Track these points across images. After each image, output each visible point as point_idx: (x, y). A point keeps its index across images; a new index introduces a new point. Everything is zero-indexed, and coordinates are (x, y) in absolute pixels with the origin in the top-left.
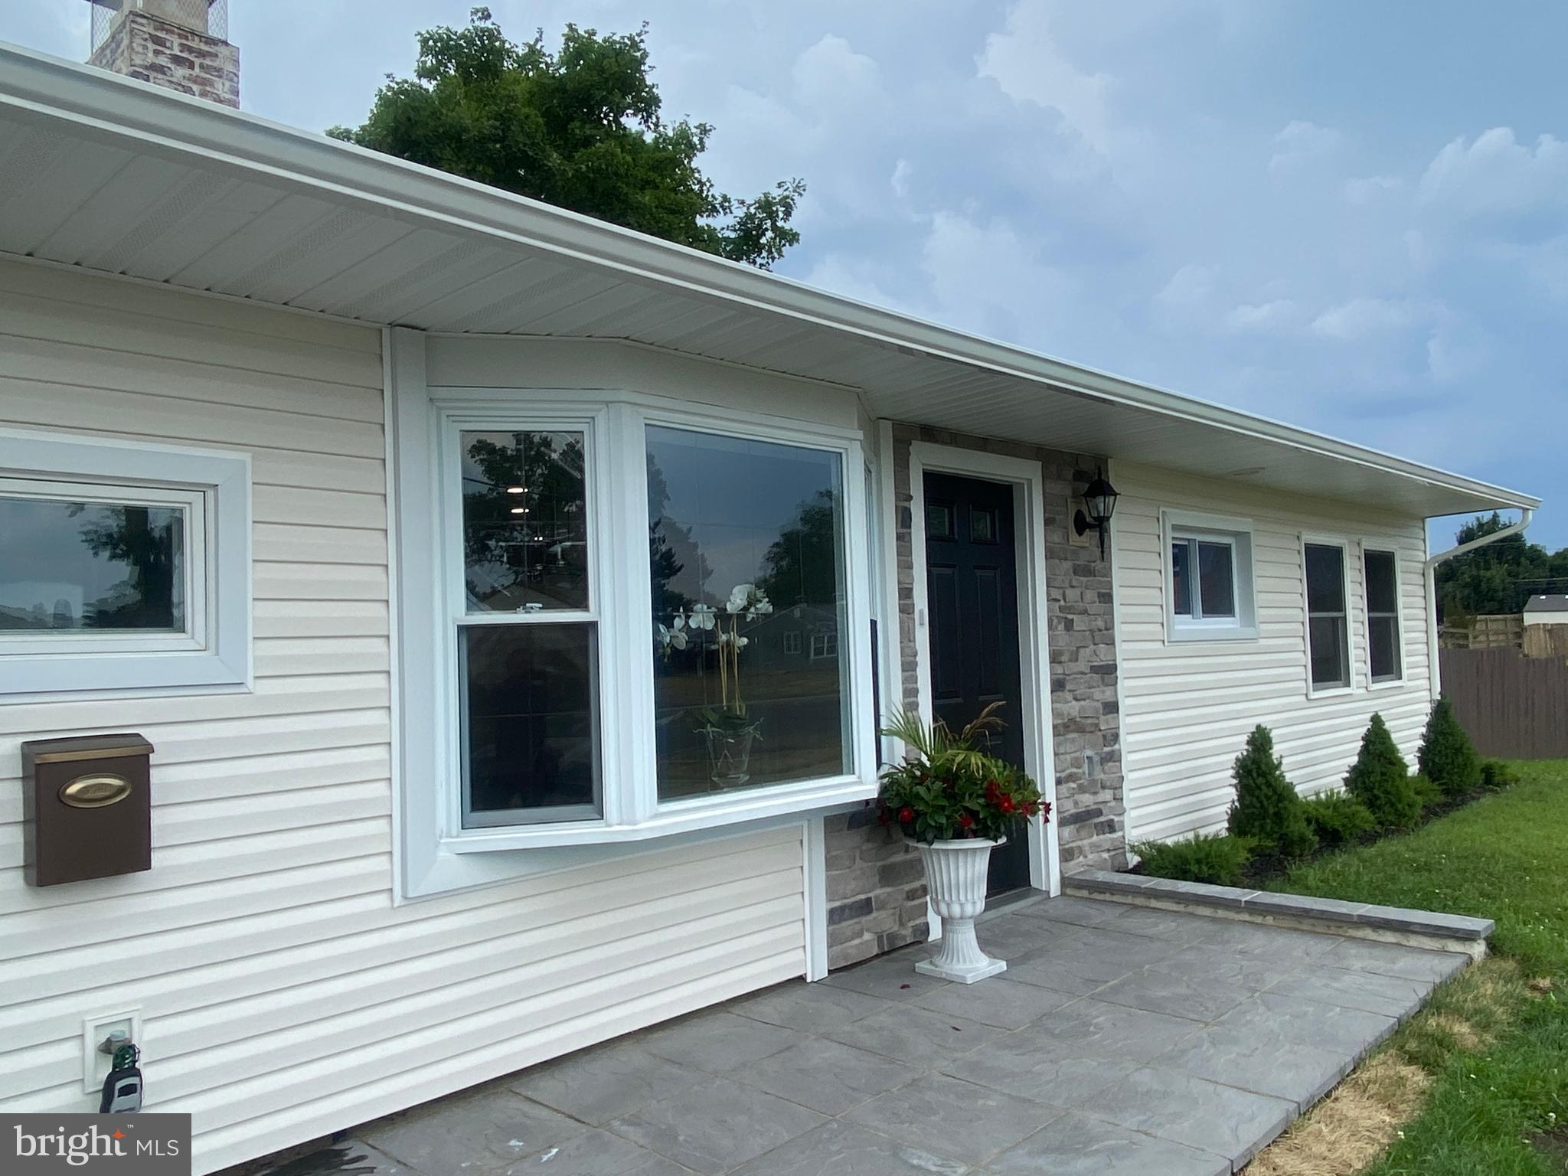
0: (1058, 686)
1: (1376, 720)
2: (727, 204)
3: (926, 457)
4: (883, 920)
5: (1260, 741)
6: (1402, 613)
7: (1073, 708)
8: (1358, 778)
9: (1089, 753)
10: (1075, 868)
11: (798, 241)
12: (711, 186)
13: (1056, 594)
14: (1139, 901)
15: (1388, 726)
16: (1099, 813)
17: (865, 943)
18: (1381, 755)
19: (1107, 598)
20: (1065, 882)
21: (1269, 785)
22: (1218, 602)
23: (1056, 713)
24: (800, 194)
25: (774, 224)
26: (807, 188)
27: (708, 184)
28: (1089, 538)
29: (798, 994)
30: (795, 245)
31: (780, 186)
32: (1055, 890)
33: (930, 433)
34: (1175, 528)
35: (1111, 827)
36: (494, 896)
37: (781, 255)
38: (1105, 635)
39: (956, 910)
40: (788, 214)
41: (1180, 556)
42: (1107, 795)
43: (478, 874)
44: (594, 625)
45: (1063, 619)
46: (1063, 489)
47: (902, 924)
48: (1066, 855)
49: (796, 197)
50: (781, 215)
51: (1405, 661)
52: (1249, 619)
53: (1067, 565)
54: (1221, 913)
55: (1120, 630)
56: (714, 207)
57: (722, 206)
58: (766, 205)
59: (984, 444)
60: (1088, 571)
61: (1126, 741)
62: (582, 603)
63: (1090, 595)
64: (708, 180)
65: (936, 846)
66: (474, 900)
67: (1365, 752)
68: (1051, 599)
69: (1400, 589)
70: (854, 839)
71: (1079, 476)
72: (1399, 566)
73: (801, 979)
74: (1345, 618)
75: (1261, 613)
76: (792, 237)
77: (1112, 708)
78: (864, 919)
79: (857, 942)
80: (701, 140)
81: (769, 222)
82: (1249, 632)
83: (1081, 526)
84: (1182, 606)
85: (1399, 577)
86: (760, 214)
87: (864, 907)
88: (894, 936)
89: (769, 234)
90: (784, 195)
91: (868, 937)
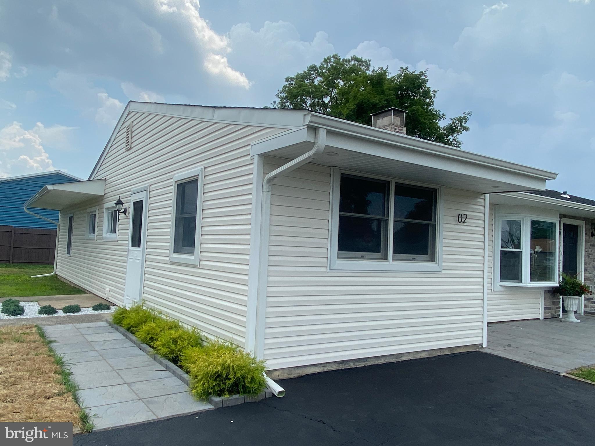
0: (586, 270)
2: (444, 116)
3: (565, 221)
4: (553, 311)
7: (589, 275)
10: (587, 310)
11: (469, 130)
12: (440, 112)
13: (587, 250)
16: (593, 299)
20: (585, 312)
23: (585, 276)
24: (470, 116)
25: (461, 124)
26: (472, 114)
27: (439, 112)
29: (538, 321)
30: (468, 131)
31: (463, 113)
32: (582, 314)
33: (565, 216)
36: (502, 293)
37: (461, 133)
40: (466, 122)
43: (502, 289)
44: (522, 252)
46: (589, 227)
47: (555, 313)
48: (585, 307)
49: (468, 116)
50: (463, 122)
53: (589, 244)
56: (440, 118)
57: (442, 117)
58: (460, 120)
62: (519, 248)
64: (439, 110)
66: (500, 293)
68: (585, 251)
70: (549, 295)
73: (538, 319)
76: (467, 129)
78: (549, 310)
79: (548, 314)
80: (434, 95)
81: (459, 124)
86: (457, 122)
87: (550, 308)
88: (554, 315)
89: (459, 128)
90: (466, 117)
91: (550, 314)
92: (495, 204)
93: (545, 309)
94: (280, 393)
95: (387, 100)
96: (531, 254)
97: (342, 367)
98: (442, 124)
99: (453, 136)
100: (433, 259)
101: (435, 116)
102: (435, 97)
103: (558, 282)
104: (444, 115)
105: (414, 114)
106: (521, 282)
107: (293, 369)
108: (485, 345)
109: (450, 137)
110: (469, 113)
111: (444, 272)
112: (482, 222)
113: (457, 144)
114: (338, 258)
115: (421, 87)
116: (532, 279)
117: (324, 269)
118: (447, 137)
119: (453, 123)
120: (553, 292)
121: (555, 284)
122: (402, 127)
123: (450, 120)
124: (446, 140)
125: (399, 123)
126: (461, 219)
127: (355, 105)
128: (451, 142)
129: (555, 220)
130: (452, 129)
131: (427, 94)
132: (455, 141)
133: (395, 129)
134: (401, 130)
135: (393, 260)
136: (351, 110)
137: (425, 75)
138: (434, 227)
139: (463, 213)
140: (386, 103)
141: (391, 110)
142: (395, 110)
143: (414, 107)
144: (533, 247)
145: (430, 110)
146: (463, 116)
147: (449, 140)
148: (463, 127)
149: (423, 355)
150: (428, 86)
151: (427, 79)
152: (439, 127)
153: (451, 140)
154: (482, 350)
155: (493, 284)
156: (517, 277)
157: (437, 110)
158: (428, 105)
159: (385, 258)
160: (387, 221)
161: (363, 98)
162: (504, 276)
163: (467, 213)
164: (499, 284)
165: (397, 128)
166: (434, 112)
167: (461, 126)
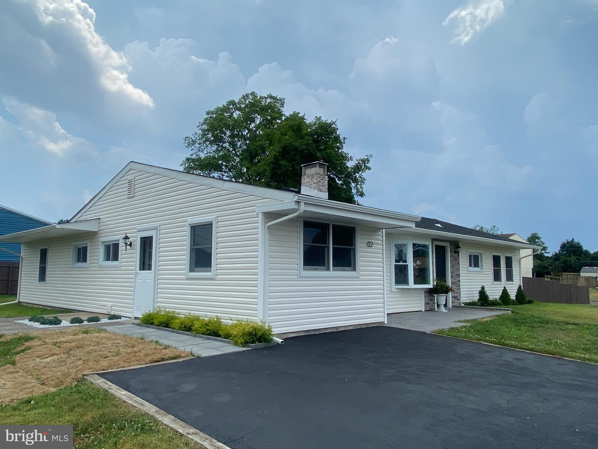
0: (452, 277)
1: (505, 287)
3: (436, 243)
4: (430, 306)
5: (483, 288)
6: (514, 269)
7: (454, 280)
8: (501, 298)
9: (456, 288)
10: (454, 304)
11: (371, 169)
13: (452, 263)
14: (464, 308)
15: (507, 288)
16: (457, 297)
17: (428, 308)
18: (505, 293)
19: (459, 264)
20: (452, 306)
21: (484, 295)
22: (476, 265)
23: (451, 281)
24: (371, 158)
25: (365, 164)
26: (373, 156)
28: (456, 255)
29: (420, 312)
31: (366, 156)
32: (451, 308)
33: (436, 240)
34: (469, 252)
35: (459, 300)
36: (396, 293)
37: (365, 172)
38: (458, 270)
39: (442, 303)
40: (368, 162)
41: (470, 256)
42: (458, 295)
43: (396, 290)
44: (408, 265)
45: (452, 267)
46: (452, 247)
47: (432, 307)
48: (453, 302)
49: (370, 158)
50: (366, 163)
51: (514, 278)
52: (482, 268)
53: (453, 258)
54: (476, 309)
55: (461, 269)
56: (348, 159)
57: (350, 159)
58: (364, 161)
59: (442, 241)
60: (456, 260)
61: (461, 287)
62: (406, 263)
63: (456, 263)
65: (440, 295)
66: (395, 293)
67: (502, 293)
68: (451, 264)
69: (513, 264)
70: (427, 294)
71: (455, 244)
72: (513, 259)
73: (421, 311)
74: (501, 269)
75: (484, 267)
76: (369, 169)
77: (459, 281)
80: (344, 141)
81: (363, 165)
82: (482, 270)
83: (455, 252)
84: (470, 266)
85: (513, 262)
86: (362, 163)
87: (428, 304)
88: (431, 308)
89: (363, 167)
90: (368, 158)
91: (428, 307)
92: (390, 233)
93: (425, 304)
94: (282, 342)
95: (306, 144)
96: (414, 266)
97: (307, 334)
98: (350, 164)
99: (359, 174)
100: (354, 270)
101: (344, 158)
102: (344, 143)
103: (432, 285)
104: (351, 157)
105: (328, 157)
106: (408, 285)
107: (282, 334)
108: (386, 323)
109: (357, 174)
110: (371, 156)
111: (361, 277)
112: (382, 246)
113: (362, 180)
114: (303, 270)
115: (332, 134)
116: (415, 283)
117: (296, 277)
118: (354, 174)
119: (359, 163)
120: (431, 292)
121: (430, 286)
122: (325, 176)
123: (356, 161)
124: (354, 177)
125: (322, 173)
126: (370, 245)
127: (280, 147)
128: (357, 178)
129: (429, 243)
130: (358, 168)
131: (337, 139)
132: (361, 178)
133: (320, 177)
134: (324, 178)
135: (333, 270)
136: (277, 152)
137: (336, 124)
138: (354, 250)
139: (370, 241)
140: (306, 147)
141: (317, 163)
142: (319, 163)
143: (328, 150)
144: (415, 261)
145: (341, 152)
146: (366, 157)
147: (356, 177)
148: (366, 166)
149: (351, 328)
150: (338, 133)
151: (337, 127)
152: (347, 167)
153: (358, 177)
154: (385, 325)
155: (391, 287)
156: (406, 282)
157: (347, 153)
158: (339, 148)
159: (328, 269)
160: (328, 247)
161: (287, 142)
162: (397, 282)
163: (373, 241)
164: (395, 287)
165: (321, 177)
166: (344, 155)
167: (365, 166)
